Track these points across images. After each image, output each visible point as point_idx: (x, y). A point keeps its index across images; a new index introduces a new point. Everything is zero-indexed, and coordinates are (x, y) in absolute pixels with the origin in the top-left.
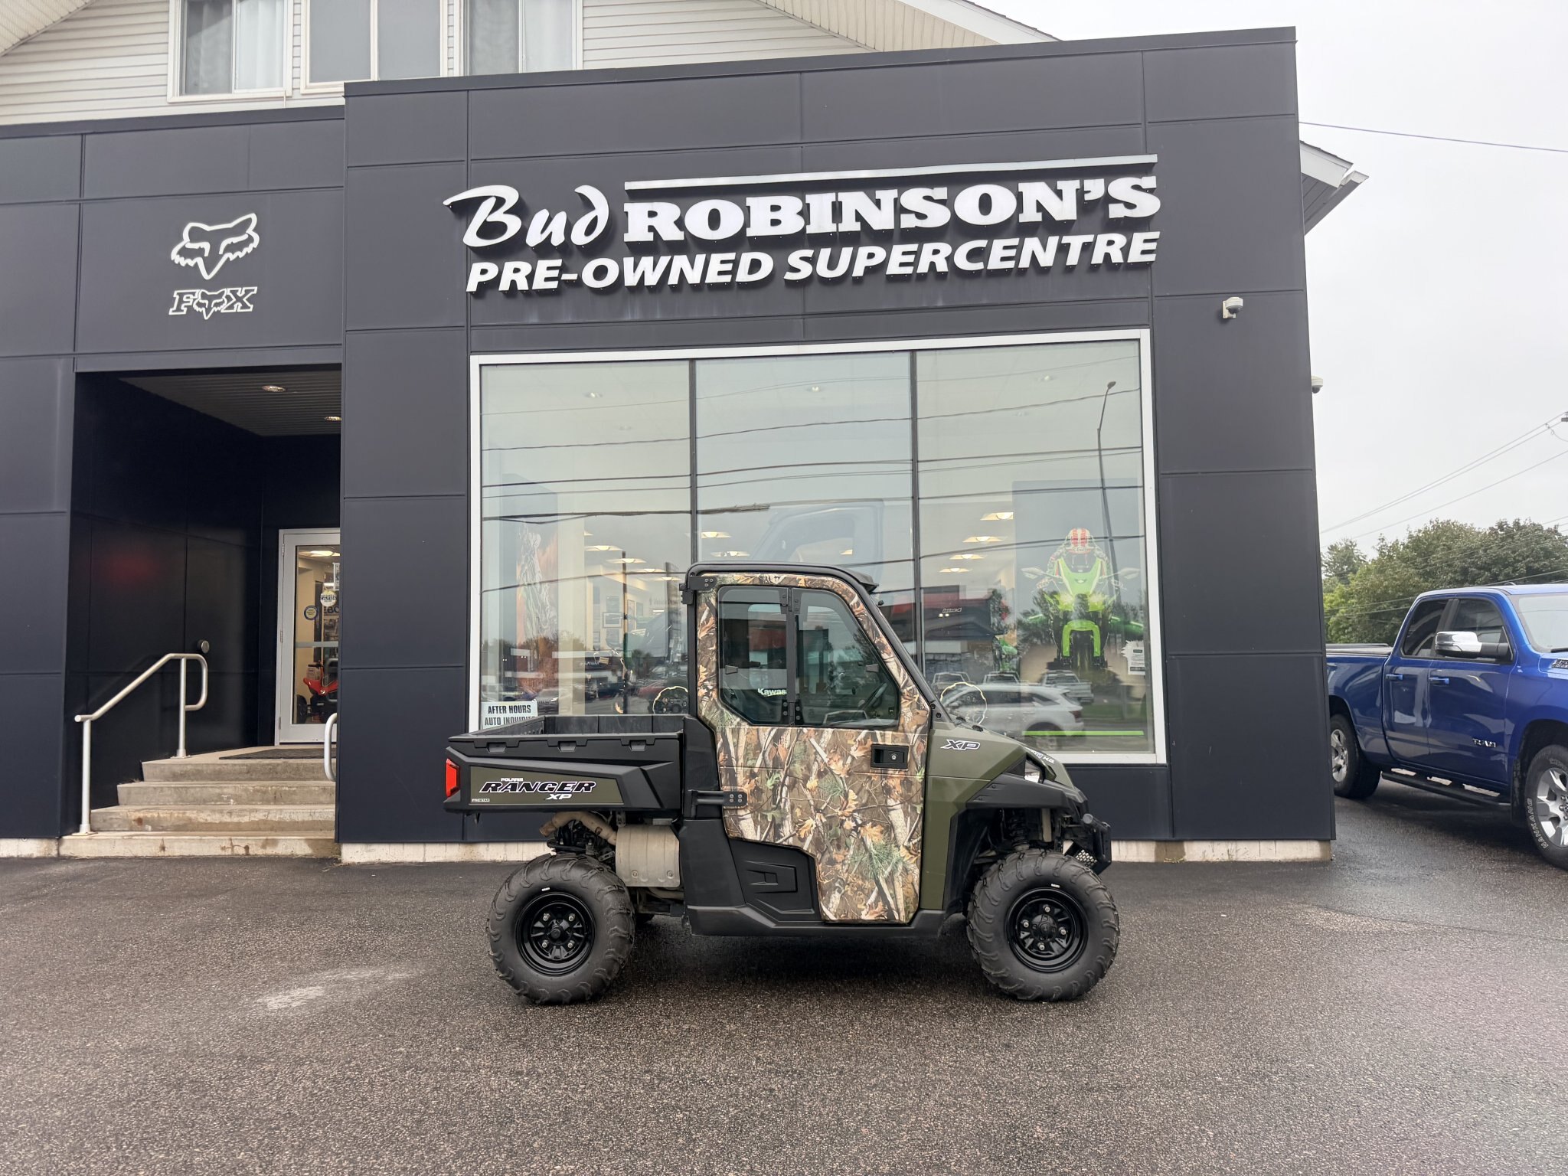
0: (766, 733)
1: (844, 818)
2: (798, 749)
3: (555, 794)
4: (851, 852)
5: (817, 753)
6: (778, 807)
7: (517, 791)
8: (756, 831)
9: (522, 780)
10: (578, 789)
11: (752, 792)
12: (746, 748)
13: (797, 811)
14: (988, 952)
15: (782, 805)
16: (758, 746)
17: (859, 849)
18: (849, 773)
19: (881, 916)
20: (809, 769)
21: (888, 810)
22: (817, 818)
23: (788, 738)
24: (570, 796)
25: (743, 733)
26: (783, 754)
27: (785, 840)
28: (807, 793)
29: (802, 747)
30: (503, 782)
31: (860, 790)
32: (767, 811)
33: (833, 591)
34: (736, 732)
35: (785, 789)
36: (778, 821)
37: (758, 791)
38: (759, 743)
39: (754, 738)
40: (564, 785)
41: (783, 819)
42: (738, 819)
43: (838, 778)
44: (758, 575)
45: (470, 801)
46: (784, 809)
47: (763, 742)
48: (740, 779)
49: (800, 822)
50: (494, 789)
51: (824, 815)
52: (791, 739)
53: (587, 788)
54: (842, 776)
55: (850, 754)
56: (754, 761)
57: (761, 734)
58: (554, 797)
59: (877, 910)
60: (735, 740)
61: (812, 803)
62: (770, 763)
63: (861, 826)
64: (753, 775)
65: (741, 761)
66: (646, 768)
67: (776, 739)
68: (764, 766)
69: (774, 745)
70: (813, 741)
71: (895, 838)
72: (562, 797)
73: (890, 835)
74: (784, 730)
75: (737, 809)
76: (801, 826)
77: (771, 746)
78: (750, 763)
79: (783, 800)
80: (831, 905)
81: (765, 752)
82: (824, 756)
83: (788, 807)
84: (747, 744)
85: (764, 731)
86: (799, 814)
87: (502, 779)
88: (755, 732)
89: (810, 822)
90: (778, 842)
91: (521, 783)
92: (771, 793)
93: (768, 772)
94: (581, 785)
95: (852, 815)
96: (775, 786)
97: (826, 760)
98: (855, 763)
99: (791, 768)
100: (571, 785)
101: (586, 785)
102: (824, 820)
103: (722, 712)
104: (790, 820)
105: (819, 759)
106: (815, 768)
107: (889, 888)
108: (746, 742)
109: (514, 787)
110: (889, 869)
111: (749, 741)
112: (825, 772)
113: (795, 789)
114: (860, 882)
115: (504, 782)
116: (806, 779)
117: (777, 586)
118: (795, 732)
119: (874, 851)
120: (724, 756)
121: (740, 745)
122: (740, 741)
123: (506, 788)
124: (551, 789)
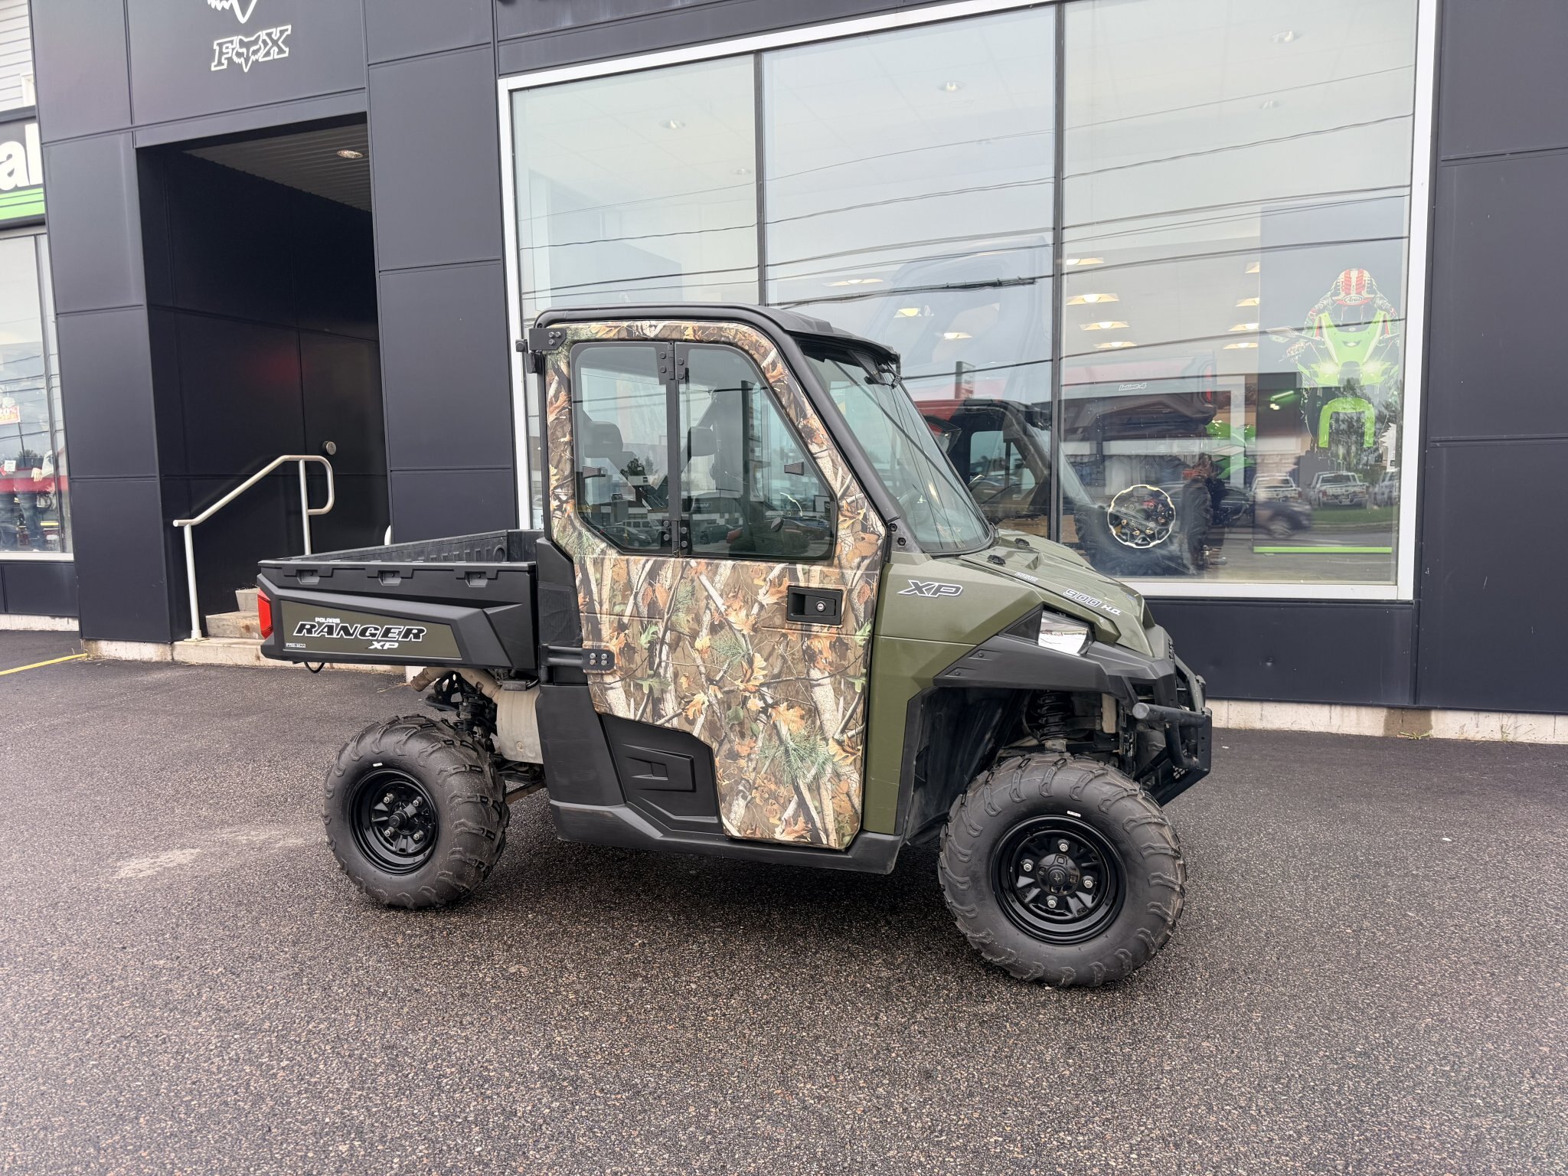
0: (639, 565)
1: (747, 694)
2: (683, 590)
3: (378, 641)
4: (760, 743)
5: (709, 597)
6: (656, 674)
7: (335, 636)
8: (629, 705)
9: (338, 621)
10: (406, 635)
11: (622, 651)
12: (612, 587)
13: (683, 680)
14: (962, 904)
15: (662, 671)
16: (629, 585)
17: (770, 740)
18: (755, 629)
19: (802, 837)
20: (698, 620)
21: (810, 685)
22: (710, 691)
23: (669, 575)
24: (396, 645)
25: (608, 564)
26: (662, 598)
27: (668, 721)
28: (696, 655)
29: (689, 588)
30: (318, 623)
31: (770, 654)
32: (642, 679)
33: (736, 346)
34: (599, 563)
35: (665, 648)
36: (657, 694)
37: (629, 650)
38: (629, 581)
39: (624, 573)
40: (388, 631)
41: (663, 691)
42: (605, 689)
43: (739, 636)
44: (625, 324)
45: (284, 646)
46: (665, 677)
47: (634, 578)
48: (606, 631)
49: (686, 696)
50: (309, 631)
51: (720, 688)
52: (674, 576)
53: (417, 636)
54: (745, 632)
55: (756, 601)
56: (622, 607)
57: (632, 567)
58: (377, 645)
59: (796, 828)
60: (598, 576)
61: (703, 670)
62: (644, 611)
63: (772, 706)
64: (622, 627)
65: (606, 606)
66: (490, 611)
67: (653, 575)
68: (636, 614)
69: (651, 584)
70: (704, 579)
71: (821, 727)
72: (387, 646)
73: (814, 722)
74: (664, 563)
75: (602, 675)
76: (688, 703)
77: (645, 585)
78: (618, 609)
79: (663, 664)
80: (732, 816)
81: (637, 594)
82: (719, 601)
83: (670, 674)
84: (614, 581)
85: (636, 563)
86: (685, 685)
87: (317, 619)
88: (624, 565)
89: (700, 697)
90: (658, 723)
91: (337, 625)
92: (646, 654)
93: (642, 622)
94: (409, 632)
95: (758, 691)
96: (652, 643)
97: (723, 609)
98: (763, 613)
99: (674, 618)
100: (397, 631)
101: (415, 631)
102: (720, 696)
103: (580, 534)
104: (673, 693)
105: (713, 607)
106: (706, 619)
107: (813, 798)
108: (613, 579)
109: (330, 629)
110: (813, 771)
111: (615, 577)
112: (721, 626)
113: (679, 649)
114: (773, 787)
115: (320, 624)
116: (694, 635)
117: (653, 340)
118: (679, 565)
119: (791, 743)
120: (585, 598)
121: (604, 583)
122: (604, 577)
123: (322, 631)
124: (373, 635)
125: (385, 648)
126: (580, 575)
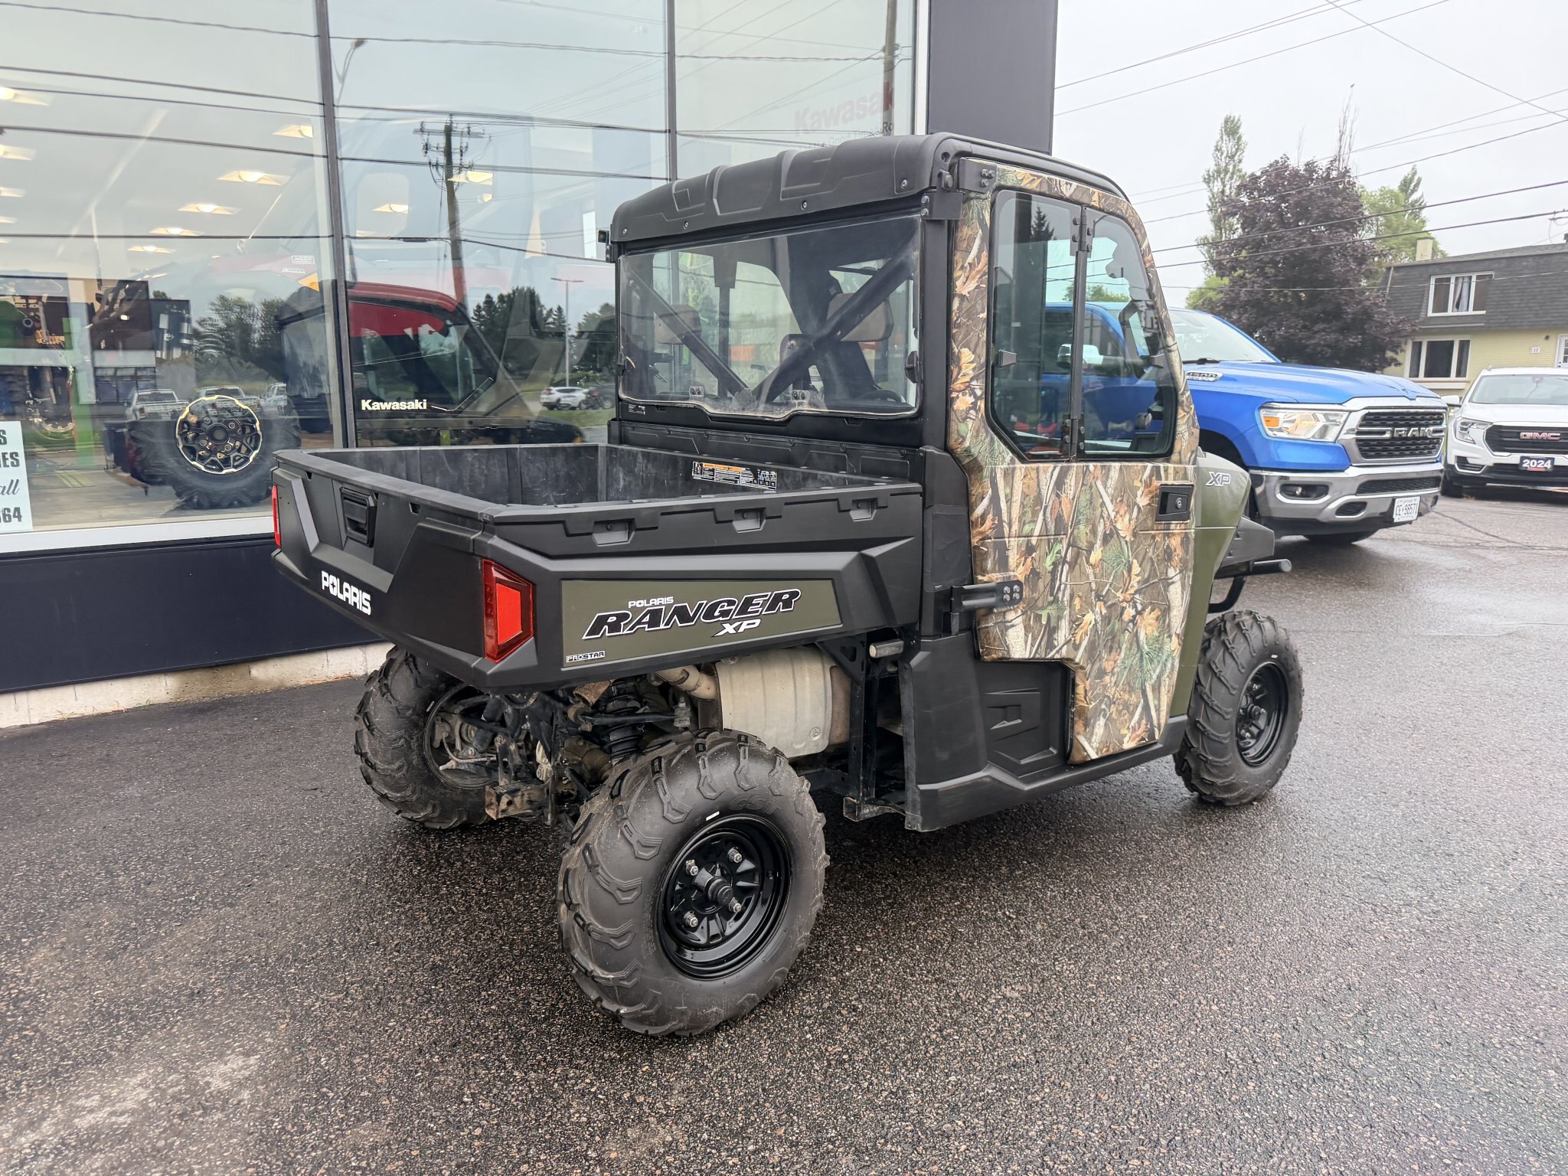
0: (1048, 472)
1: (1124, 604)
2: (1084, 499)
3: (731, 622)
4: (1122, 655)
5: (1103, 504)
6: (1056, 600)
7: (662, 626)
8: (1026, 642)
9: (670, 600)
10: (772, 607)
11: (1027, 578)
12: (1022, 503)
13: (1077, 601)
15: (1060, 595)
16: (1038, 499)
17: (1130, 649)
18: (1135, 535)
19: (1143, 739)
20: (1094, 532)
21: (1167, 583)
22: (1097, 609)
23: (1073, 483)
24: (758, 622)
25: (1018, 476)
26: (1066, 510)
27: (1058, 652)
28: (1089, 570)
29: (1088, 496)
30: (632, 609)
31: (1143, 558)
32: (1043, 608)
33: (1127, 221)
34: (1009, 474)
35: (1066, 567)
36: (1053, 623)
37: (1034, 574)
38: (1039, 493)
39: (1033, 484)
40: (748, 602)
41: (1059, 618)
42: (1005, 627)
43: (1123, 543)
44: (1046, 176)
45: (561, 662)
46: (1062, 601)
47: (1044, 492)
48: (1013, 557)
49: (1078, 619)
50: (614, 627)
51: (1105, 603)
52: (1077, 483)
53: (787, 604)
54: (1128, 539)
55: (1137, 503)
56: (1032, 525)
57: (1042, 476)
58: (729, 629)
59: (1138, 733)
60: (1008, 491)
61: (1094, 586)
62: (1052, 527)
63: (1140, 612)
64: (1030, 550)
65: (1015, 527)
66: (874, 552)
67: (1060, 484)
68: (1045, 533)
69: (1058, 496)
70: (1099, 484)
71: (1169, 625)
72: (744, 626)
73: (1164, 621)
74: (1069, 468)
75: (1005, 612)
76: (1078, 626)
77: (1053, 496)
78: (1027, 529)
79: (1062, 586)
80: (1094, 739)
81: (1046, 507)
82: (1110, 507)
83: (1066, 598)
84: (1025, 495)
85: (1045, 472)
86: (1078, 607)
87: (633, 604)
88: (1033, 474)
89: (1090, 617)
90: (1049, 656)
91: (668, 606)
92: (1049, 577)
93: (1049, 540)
94: (778, 598)
95: (1132, 599)
96: (1055, 564)
97: (1113, 515)
98: (1141, 516)
99: (1076, 531)
100: (760, 601)
101: (786, 597)
102: (1104, 611)
103: (992, 439)
104: (1067, 618)
105: (1105, 516)
106: (1100, 529)
107: (1154, 697)
108: (1023, 492)
109: (655, 616)
110: (1158, 671)
111: (1026, 490)
112: (1111, 535)
113: (1077, 567)
114: (1127, 697)
115: (635, 610)
116: (1091, 548)
118: (1080, 471)
119: (1146, 647)
120: (993, 520)
121: (1014, 499)
122: (1015, 491)
123: (639, 622)
124: (724, 613)
125: (741, 630)
126: (990, 491)
